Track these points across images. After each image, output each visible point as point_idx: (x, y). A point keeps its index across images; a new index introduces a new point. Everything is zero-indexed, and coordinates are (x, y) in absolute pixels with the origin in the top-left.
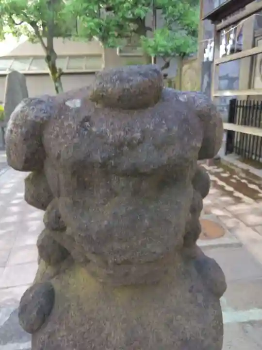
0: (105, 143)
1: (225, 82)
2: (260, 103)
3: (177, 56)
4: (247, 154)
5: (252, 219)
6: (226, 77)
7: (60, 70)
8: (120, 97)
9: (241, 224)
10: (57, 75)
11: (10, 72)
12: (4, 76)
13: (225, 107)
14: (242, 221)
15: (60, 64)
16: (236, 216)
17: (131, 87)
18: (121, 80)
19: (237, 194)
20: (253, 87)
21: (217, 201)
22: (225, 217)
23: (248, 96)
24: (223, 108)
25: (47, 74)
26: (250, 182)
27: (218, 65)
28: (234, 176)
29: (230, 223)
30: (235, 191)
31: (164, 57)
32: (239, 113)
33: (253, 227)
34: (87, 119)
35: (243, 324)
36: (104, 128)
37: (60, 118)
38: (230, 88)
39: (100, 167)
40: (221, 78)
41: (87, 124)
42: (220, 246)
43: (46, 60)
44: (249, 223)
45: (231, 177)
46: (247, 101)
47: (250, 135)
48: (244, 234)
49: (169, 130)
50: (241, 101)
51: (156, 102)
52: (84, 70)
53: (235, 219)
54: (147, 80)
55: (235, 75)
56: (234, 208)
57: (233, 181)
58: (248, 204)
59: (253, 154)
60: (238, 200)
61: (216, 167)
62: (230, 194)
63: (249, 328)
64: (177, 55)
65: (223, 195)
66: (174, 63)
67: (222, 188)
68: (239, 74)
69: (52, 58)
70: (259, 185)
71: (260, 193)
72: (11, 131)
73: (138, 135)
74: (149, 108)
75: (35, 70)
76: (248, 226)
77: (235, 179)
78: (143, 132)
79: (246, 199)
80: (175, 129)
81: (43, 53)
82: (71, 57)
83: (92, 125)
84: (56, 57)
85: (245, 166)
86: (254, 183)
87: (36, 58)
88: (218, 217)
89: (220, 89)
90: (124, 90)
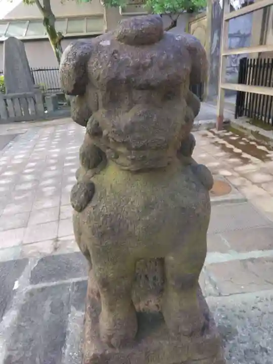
0: (128, 67)
1: (235, 41)
2: (270, 62)
3: (185, 13)
4: (257, 115)
5: (259, 177)
6: (237, 35)
7: (60, 34)
8: (136, 36)
9: (248, 182)
10: (57, 40)
11: (7, 38)
12: (2, 42)
13: (236, 69)
14: (248, 179)
15: (59, 27)
16: (243, 175)
17: (143, 29)
18: (136, 25)
19: (245, 155)
20: (265, 44)
21: (224, 163)
22: (232, 176)
23: (260, 54)
24: (234, 69)
25: (47, 40)
26: (259, 144)
27: (227, 20)
28: (243, 139)
29: (236, 182)
30: (243, 153)
31: (170, 15)
32: (250, 73)
33: (259, 184)
34: (116, 52)
35: (243, 261)
36: (127, 57)
37: (98, 53)
38: (241, 46)
39: (126, 83)
40: (231, 36)
41: (116, 55)
42: (226, 201)
43: (44, 24)
44: (256, 181)
45: (240, 140)
46: (258, 60)
47: (261, 95)
48: (250, 191)
49: (168, 57)
50: (251, 60)
51: (159, 40)
52: (85, 34)
53: (242, 178)
54: (152, 24)
55: (247, 33)
56: (241, 169)
57: (242, 143)
58: (255, 164)
59: (262, 115)
60: (246, 161)
61: (225, 131)
62: (238, 155)
63: (250, 263)
64: (185, 11)
65: (230, 157)
66: (181, 21)
67: (231, 150)
68: (251, 31)
69: (50, 21)
70: (268, 147)
71: (268, 153)
72: (65, 64)
73: (148, 60)
74: (156, 44)
75: (32, 35)
76: (253, 183)
77: (244, 141)
78: (152, 59)
79: (253, 159)
80: (172, 56)
81: (40, 15)
82: (71, 19)
83: (119, 55)
84: (55, 19)
85: (254, 128)
86: (263, 145)
87: (32, 21)
88: (225, 176)
89: (230, 48)
90: (138, 31)
